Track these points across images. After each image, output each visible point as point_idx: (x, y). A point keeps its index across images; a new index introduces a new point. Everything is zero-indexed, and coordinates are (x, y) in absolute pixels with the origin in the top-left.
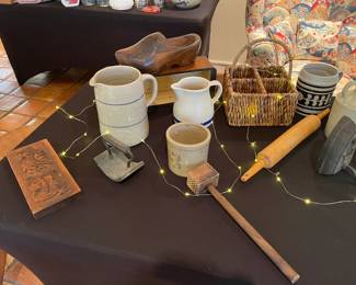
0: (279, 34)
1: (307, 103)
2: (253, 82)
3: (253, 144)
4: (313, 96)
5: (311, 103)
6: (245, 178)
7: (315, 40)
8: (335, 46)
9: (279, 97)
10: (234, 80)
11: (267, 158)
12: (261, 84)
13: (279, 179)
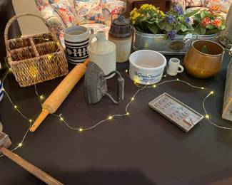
0: (62, 9)
1: (75, 55)
2: (30, 50)
3: (41, 97)
4: (77, 49)
5: (78, 55)
6: (33, 129)
7: (87, 10)
8: (100, 12)
9: (50, 56)
10: (12, 51)
11: (48, 106)
12: (35, 49)
13: (62, 119)
